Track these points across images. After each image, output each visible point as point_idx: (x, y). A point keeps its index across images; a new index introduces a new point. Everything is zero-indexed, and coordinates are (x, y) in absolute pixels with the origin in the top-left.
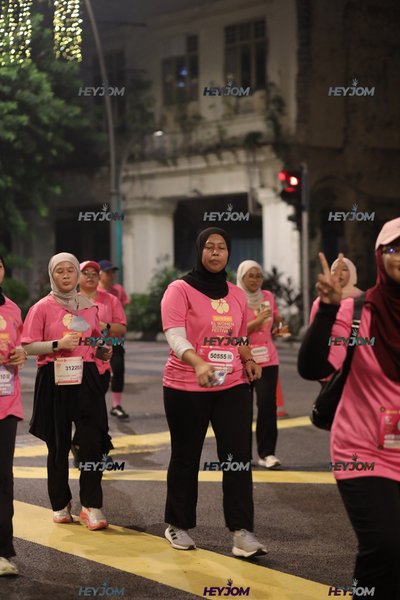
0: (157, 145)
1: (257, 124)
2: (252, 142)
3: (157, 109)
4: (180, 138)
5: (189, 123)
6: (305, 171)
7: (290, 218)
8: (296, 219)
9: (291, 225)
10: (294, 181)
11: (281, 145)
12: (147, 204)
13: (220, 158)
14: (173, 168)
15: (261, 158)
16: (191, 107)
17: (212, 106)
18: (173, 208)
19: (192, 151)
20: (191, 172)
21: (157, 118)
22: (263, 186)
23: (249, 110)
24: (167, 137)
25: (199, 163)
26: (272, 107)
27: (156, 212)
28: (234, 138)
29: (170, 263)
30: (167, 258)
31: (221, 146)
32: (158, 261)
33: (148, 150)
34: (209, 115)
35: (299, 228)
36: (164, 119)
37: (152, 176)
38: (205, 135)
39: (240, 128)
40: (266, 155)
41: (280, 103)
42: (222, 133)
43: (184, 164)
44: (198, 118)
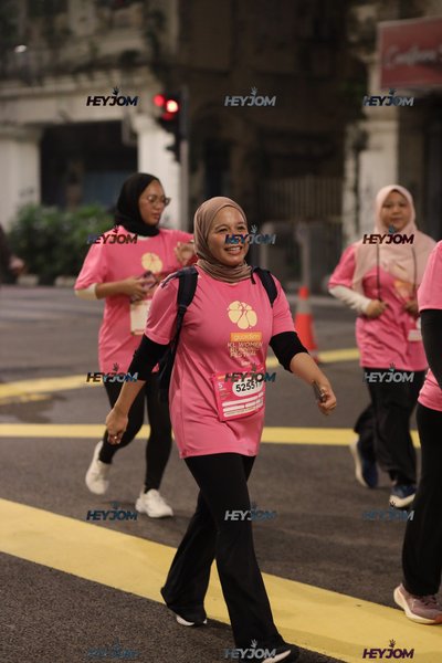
0: (20, 62)
1: (133, 41)
2: (128, 61)
3: (21, 20)
4: (46, 56)
5: (57, 38)
6: (185, 95)
7: (169, 149)
8: (174, 149)
9: (169, 156)
10: (172, 106)
11: (161, 67)
12: (9, 130)
13: (91, 78)
14: (37, 90)
15: (138, 80)
16: (60, 20)
17: (83, 20)
18: (38, 134)
19: (60, 70)
20: (58, 95)
21: (21, 31)
22: (140, 112)
23: (125, 25)
24: (32, 54)
25: (68, 84)
26: (152, 22)
27: (20, 140)
28: (108, 57)
29: (35, 198)
30: (31, 192)
31: (94, 66)
32: (22, 194)
33: (10, 67)
34: (79, 29)
35: (178, 159)
36: (28, 32)
37: (14, 98)
38: (76, 52)
39: (114, 45)
40: (143, 77)
41: (159, 18)
42: (94, 50)
43: (50, 85)
44: (67, 32)
